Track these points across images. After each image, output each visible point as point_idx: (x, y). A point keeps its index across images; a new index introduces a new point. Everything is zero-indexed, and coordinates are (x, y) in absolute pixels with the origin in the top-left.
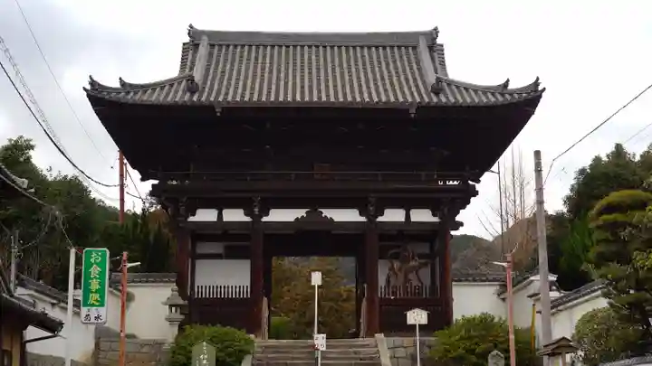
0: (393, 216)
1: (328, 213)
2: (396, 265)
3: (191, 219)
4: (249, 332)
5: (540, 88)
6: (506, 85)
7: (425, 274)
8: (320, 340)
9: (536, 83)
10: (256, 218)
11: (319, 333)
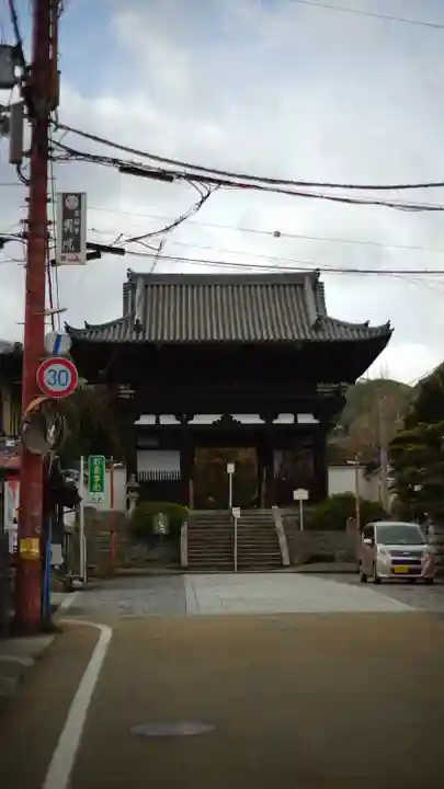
0: (285, 419)
1: (237, 417)
2: (287, 453)
3: (137, 422)
4: (184, 505)
5: (391, 328)
6: (366, 324)
7: (311, 462)
8: (236, 512)
9: (388, 325)
10: (184, 422)
11: (234, 506)
